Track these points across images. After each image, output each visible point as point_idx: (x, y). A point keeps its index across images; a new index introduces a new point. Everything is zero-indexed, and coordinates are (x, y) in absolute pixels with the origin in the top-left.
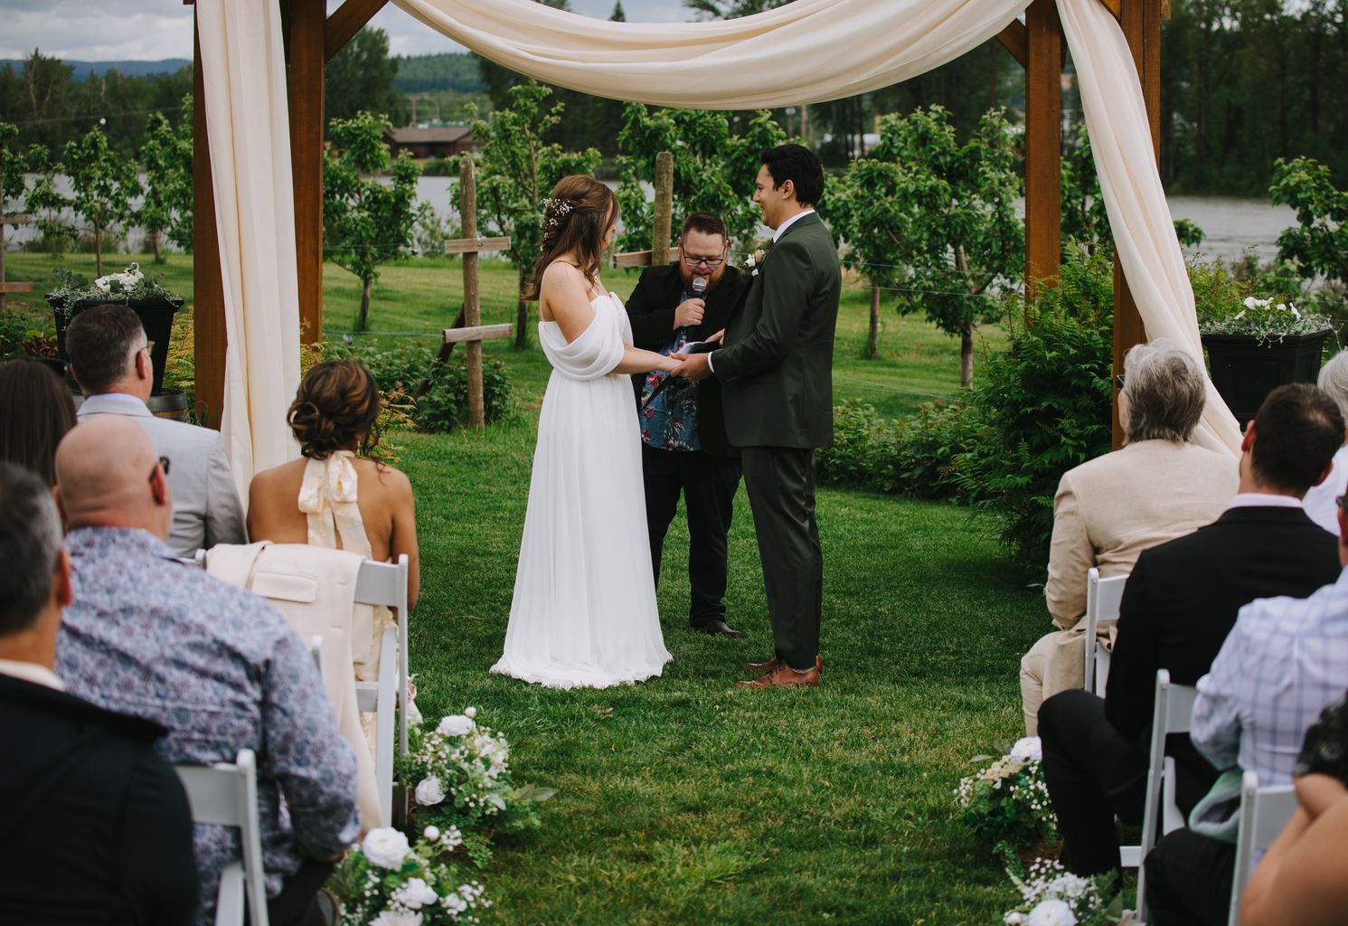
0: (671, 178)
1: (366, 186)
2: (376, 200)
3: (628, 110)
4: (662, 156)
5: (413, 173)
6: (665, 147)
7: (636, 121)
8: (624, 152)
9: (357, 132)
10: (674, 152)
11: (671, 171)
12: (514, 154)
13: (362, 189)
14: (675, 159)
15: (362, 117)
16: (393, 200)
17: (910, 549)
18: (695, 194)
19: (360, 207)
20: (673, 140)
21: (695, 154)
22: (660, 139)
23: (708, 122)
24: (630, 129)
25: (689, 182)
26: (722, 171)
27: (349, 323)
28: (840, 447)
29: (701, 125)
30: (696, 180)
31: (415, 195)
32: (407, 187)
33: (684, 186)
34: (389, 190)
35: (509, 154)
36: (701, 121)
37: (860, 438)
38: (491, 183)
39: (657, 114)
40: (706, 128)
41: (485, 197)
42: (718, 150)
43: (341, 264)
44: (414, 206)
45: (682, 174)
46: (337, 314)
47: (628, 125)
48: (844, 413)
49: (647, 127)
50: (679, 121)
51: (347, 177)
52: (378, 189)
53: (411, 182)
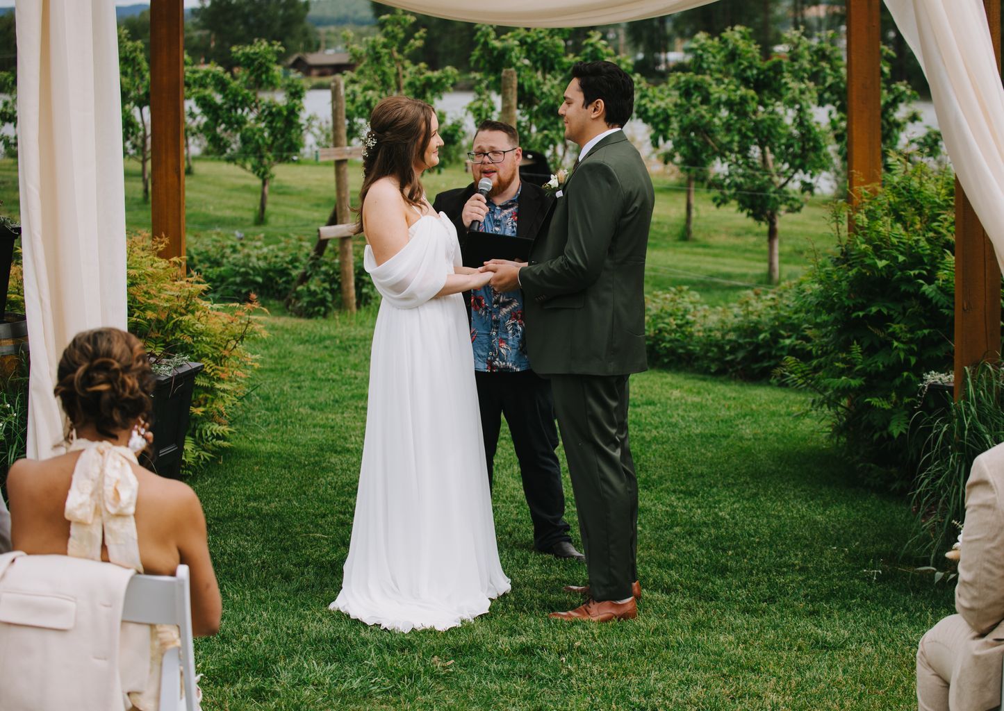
0: (515, 93)
1: (263, 102)
2: (271, 114)
3: (479, 33)
4: (507, 73)
5: (302, 90)
6: (511, 65)
7: (486, 43)
8: (477, 70)
9: (254, 57)
10: (518, 69)
11: (515, 86)
12: (384, 73)
13: (259, 105)
14: (519, 76)
15: (259, 44)
16: (285, 113)
17: (741, 439)
18: (537, 104)
19: (258, 119)
20: (518, 59)
21: (537, 70)
22: (507, 57)
23: (546, 43)
24: (481, 49)
25: (532, 94)
26: (559, 85)
27: (250, 216)
28: (670, 332)
29: (542, 46)
30: (538, 93)
31: (303, 108)
32: (297, 101)
33: (526, 98)
34: (281, 105)
35: (379, 73)
36: (541, 42)
37: (687, 323)
38: (365, 97)
39: (503, 37)
40: (546, 48)
41: (360, 110)
42: (556, 67)
43: (244, 167)
44: (303, 118)
45: (526, 88)
46: (242, 208)
47: (479, 47)
48: (673, 300)
49: (494, 48)
50: (523, 42)
51: (247, 94)
52: (272, 104)
53: (300, 98)
